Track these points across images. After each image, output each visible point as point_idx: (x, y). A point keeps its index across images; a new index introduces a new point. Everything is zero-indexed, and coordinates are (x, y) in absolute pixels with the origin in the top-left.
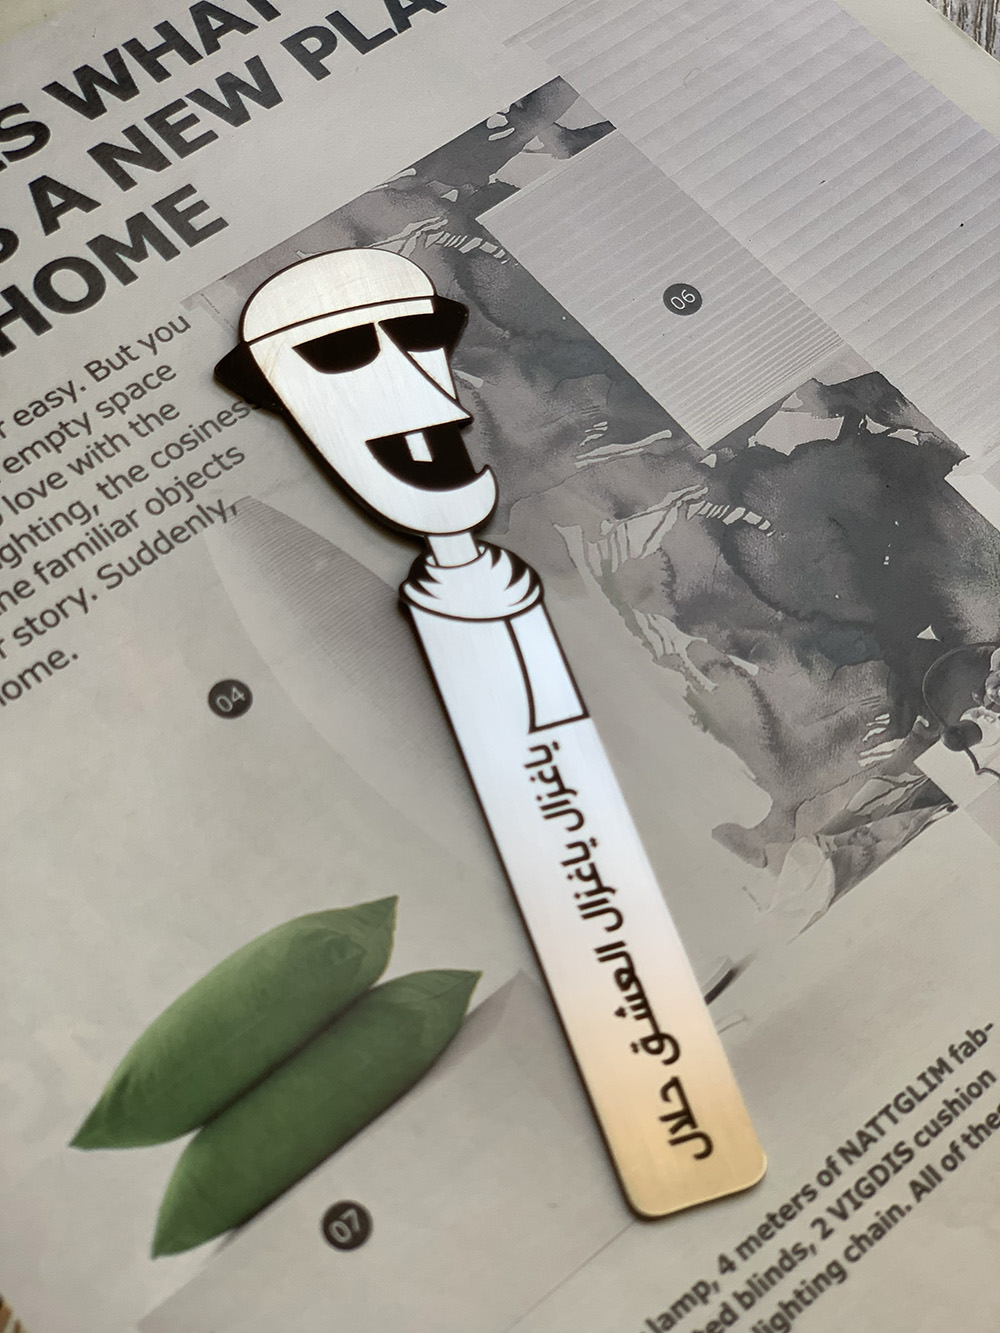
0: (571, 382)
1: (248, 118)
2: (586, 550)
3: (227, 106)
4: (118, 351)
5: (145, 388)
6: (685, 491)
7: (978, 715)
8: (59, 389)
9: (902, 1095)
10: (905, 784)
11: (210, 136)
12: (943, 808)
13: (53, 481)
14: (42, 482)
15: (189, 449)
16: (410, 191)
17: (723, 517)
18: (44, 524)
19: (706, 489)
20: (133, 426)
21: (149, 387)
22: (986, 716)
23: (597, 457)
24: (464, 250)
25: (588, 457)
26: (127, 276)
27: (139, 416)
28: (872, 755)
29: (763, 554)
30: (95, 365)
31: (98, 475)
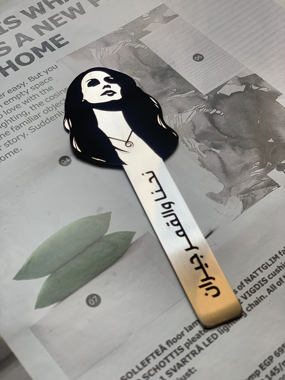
0: (166, 79)
1: (76, 17)
2: (169, 122)
3: (71, 14)
4: (37, 74)
5: (44, 83)
6: (198, 105)
8: (20, 84)
9: (264, 264)
10: (264, 180)
11: (66, 22)
12: (276, 187)
13: (18, 106)
14: (14, 107)
15: (56, 97)
16: (121, 33)
17: (210, 112)
18: (14, 117)
19: (205, 105)
20: (40, 92)
21: (46, 83)
23: (173, 98)
24: (136, 47)
25: (170, 98)
26: (40, 56)
27: (42, 90)
28: (254, 173)
29: (221, 121)
30: (31, 78)
31: (30, 104)
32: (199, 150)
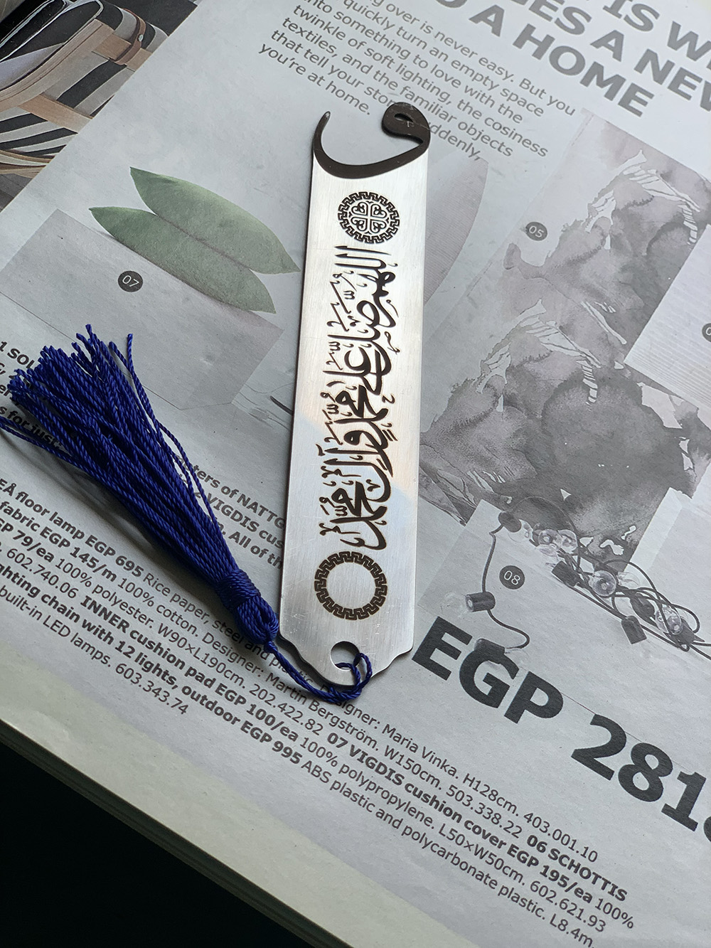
0: (631, 290)
2: (533, 317)
4: (541, 90)
5: (526, 106)
6: (593, 357)
8: (507, 72)
10: (467, 497)
11: (688, 97)
12: (461, 519)
13: (456, 82)
14: (452, 78)
15: (501, 132)
17: (587, 379)
18: (431, 85)
19: (600, 367)
20: (502, 106)
21: (527, 107)
22: (528, 533)
23: (592, 311)
24: (685, 223)
25: (589, 307)
26: (586, 82)
27: (509, 107)
28: (476, 477)
29: (574, 400)
30: (528, 83)
31: (467, 98)
32: (488, 377)
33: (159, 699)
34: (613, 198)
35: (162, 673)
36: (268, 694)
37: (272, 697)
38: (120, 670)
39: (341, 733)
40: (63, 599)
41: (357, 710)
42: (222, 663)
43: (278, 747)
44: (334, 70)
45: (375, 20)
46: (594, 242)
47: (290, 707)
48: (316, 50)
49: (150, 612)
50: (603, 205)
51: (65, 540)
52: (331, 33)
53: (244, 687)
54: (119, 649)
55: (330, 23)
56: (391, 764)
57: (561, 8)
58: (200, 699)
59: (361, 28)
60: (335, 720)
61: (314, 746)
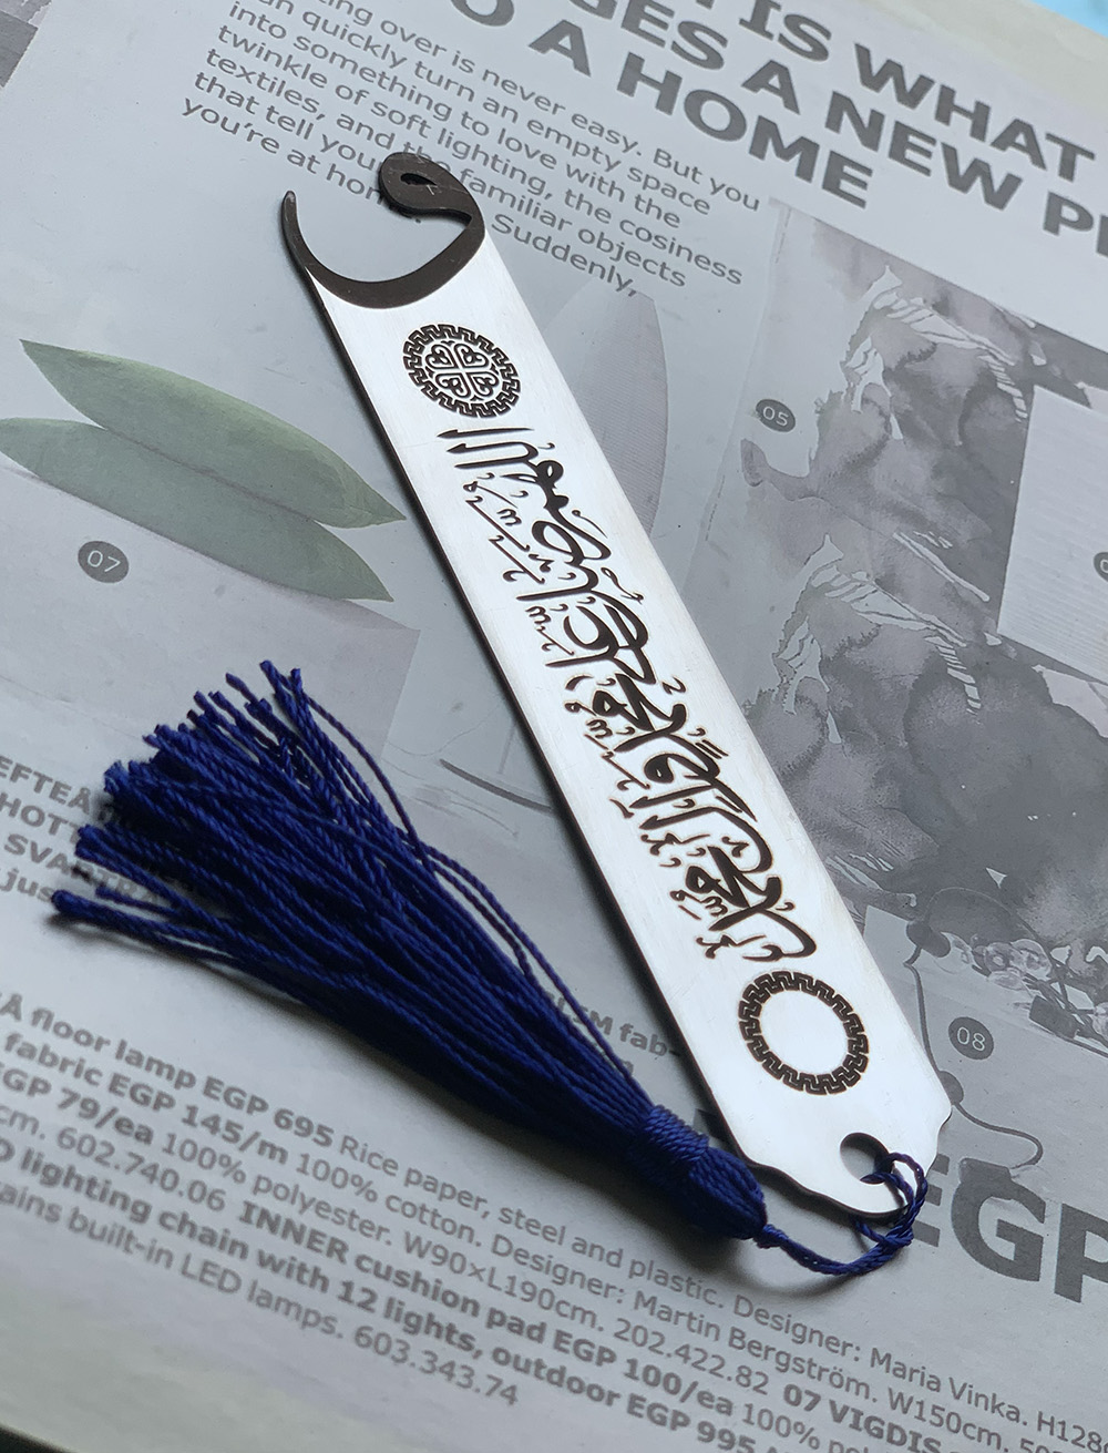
0: (962, 506)
1: (964, 191)
2: (826, 567)
3: (961, 174)
4: (692, 168)
5: (677, 197)
6: (947, 627)
7: (960, 946)
8: (625, 139)
11: (927, 171)
13: (547, 159)
14: (538, 152)
15: (654, 244)
16: (1012, 328)
17: (953, 668)
18: (506, 166)
19: (965, 645)
20: (639, 198)
21: (681, 199)
22: (965, 953)
23: (917, 550)
24: (1000, 386)
25: (908, 540)
26: (758, 150)
27: (651, 200)
28: (845, 866)
29: (944, 711)
30: (666, 156)
31: (578, 188)
32: (795, 683)
33: (459, 1384)
34: (874, 350)
35: (444, 1333)
36: (649, 1332)
37: (656, 1339)
38: (363, 1341)
39: (802, 1382)
40: (201, 1215)
41: (813, 1332)
42: (544, 1290)
43: (707, 1433)
44: (329, 143)
45: (369, 50)
46: (874, 431)
47: (697, 1349)
48: (284, 107)
49: (375, 1213)
50: (863, 364)
51: (161, 1095)
52: (300, 74)
53: (601, 1329)
54: (346, 1298)
55: (290, 57)
56: (908, 1423)
57: (673, 23)
58: (533, 1368)
59: (349, 65)
60: (783, 1359)
61: (766, 1418)
